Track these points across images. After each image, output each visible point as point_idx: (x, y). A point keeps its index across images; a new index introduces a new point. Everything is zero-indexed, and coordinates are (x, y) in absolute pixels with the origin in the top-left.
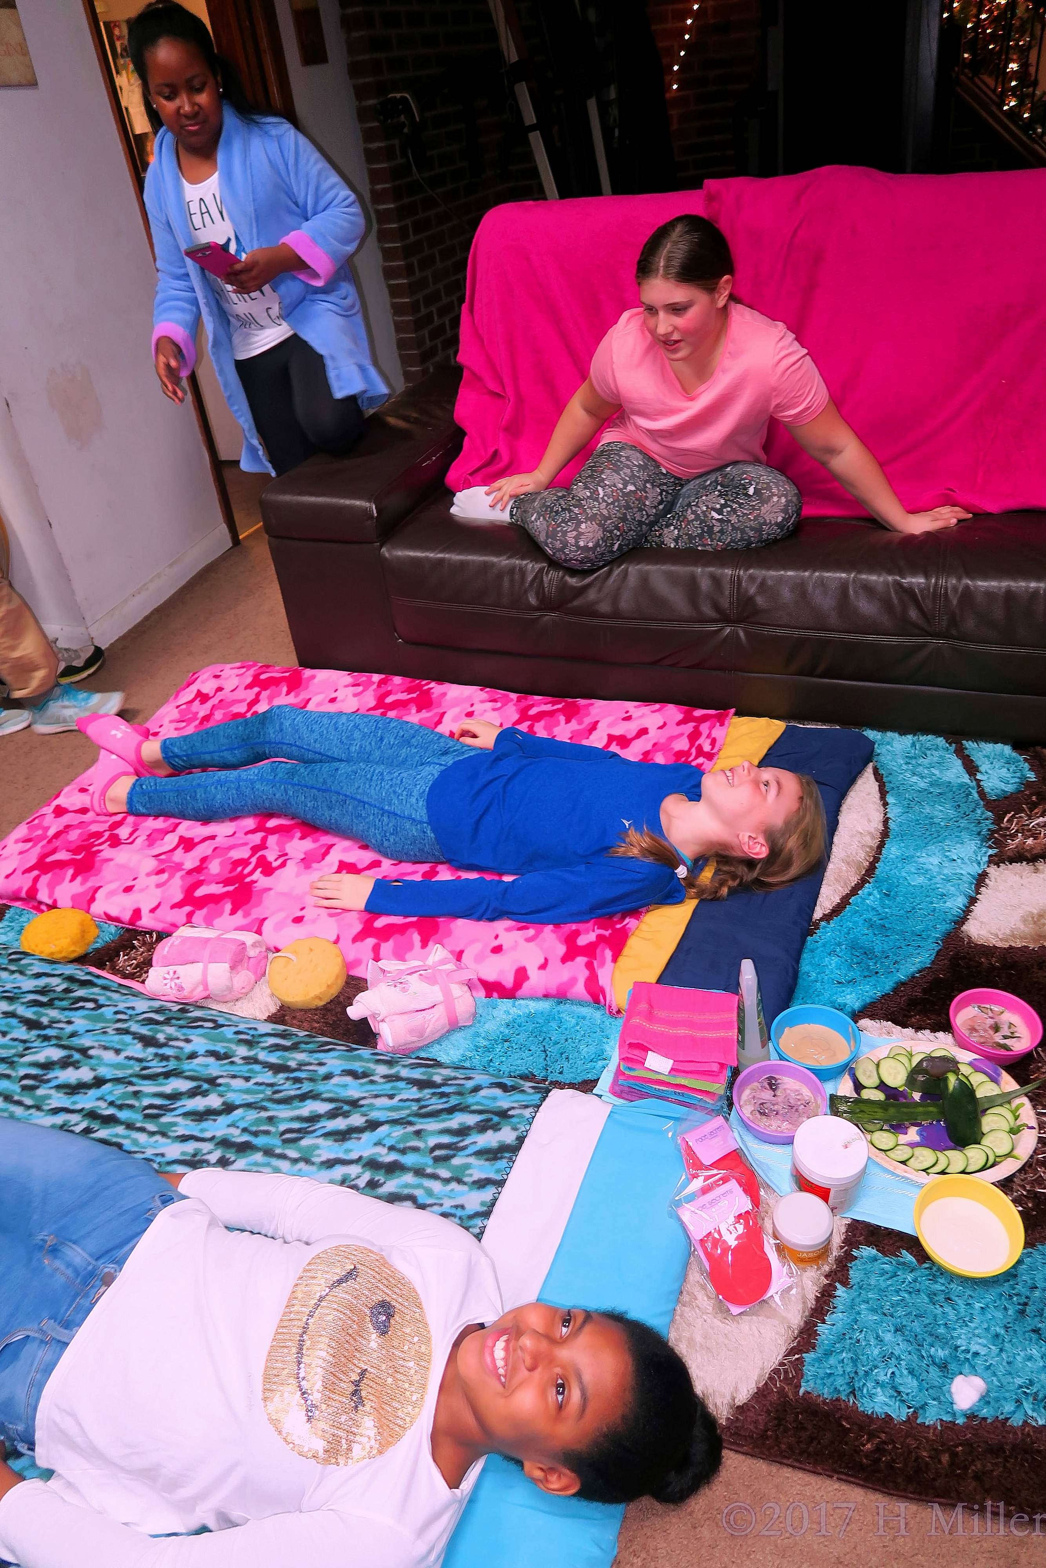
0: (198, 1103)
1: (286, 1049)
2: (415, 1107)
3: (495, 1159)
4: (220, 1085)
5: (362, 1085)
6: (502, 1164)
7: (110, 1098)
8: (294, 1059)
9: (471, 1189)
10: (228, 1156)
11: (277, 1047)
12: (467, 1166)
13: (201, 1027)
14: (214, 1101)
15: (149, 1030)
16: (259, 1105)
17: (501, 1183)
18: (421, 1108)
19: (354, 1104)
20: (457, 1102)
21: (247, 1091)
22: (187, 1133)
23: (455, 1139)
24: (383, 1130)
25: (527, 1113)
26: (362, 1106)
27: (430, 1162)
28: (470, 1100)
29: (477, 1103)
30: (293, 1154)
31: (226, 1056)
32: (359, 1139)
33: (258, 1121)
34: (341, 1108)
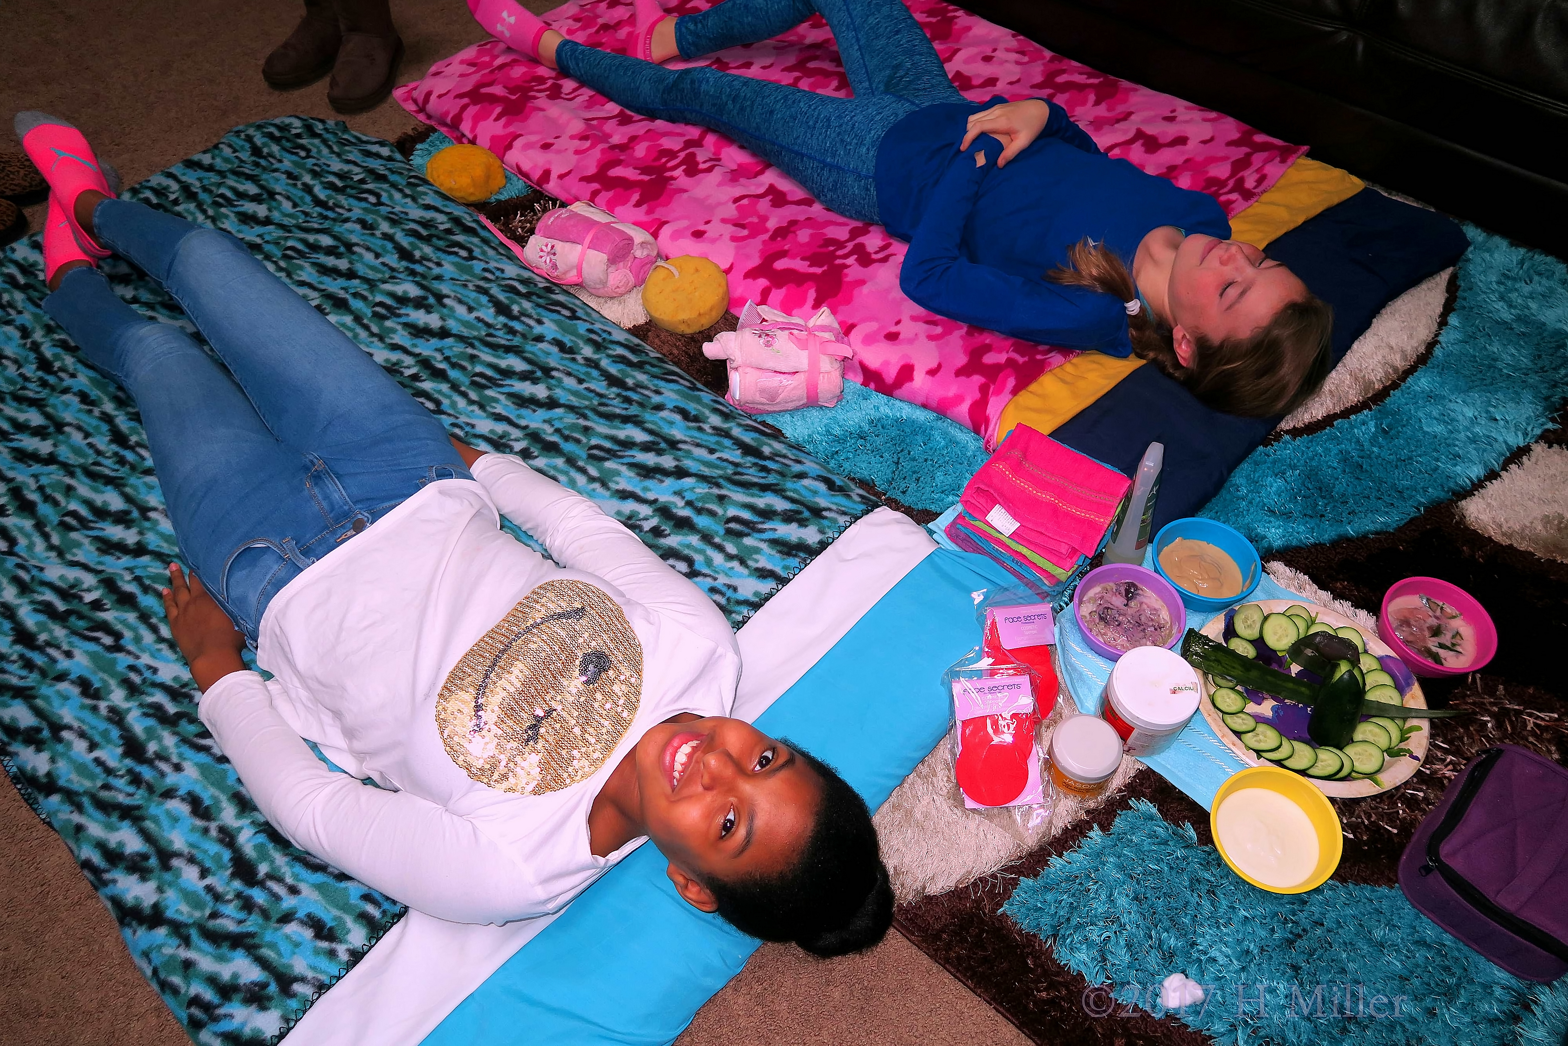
0: (526, 388)
1: (630, 363)
2: (730, 471)
3: (789, 554)
4: (553, 377)
5: (689, 428)
6: (794, 562)
7: (448, 353)
8: (634, 377)
9: (750, 575)
10: (532, 449)
11: (622, 360)
12: (757, 550)
13: (558, 312)
14: (540, 391)
15: (507, 298)
16: (582, 411)
17: (783, 581)
18: (735, 474)
19: (673, 444)
20: (775, 482)
21: (575, 393)
22: (504, 413)
23: (756, 519)
24: (689, 482)
25: (842, 520)
26: (680, 450)
27: (722, 532)
28: (789, 485)
29: (795, 491)
30: (593, 472)
31: (571, 351)
32: (662, 481)
33: (574, 427)
34: (659, 444)
